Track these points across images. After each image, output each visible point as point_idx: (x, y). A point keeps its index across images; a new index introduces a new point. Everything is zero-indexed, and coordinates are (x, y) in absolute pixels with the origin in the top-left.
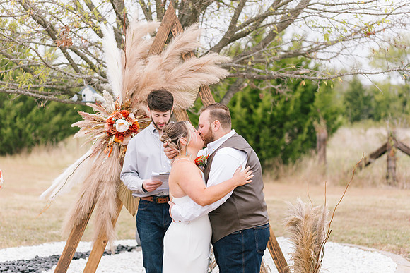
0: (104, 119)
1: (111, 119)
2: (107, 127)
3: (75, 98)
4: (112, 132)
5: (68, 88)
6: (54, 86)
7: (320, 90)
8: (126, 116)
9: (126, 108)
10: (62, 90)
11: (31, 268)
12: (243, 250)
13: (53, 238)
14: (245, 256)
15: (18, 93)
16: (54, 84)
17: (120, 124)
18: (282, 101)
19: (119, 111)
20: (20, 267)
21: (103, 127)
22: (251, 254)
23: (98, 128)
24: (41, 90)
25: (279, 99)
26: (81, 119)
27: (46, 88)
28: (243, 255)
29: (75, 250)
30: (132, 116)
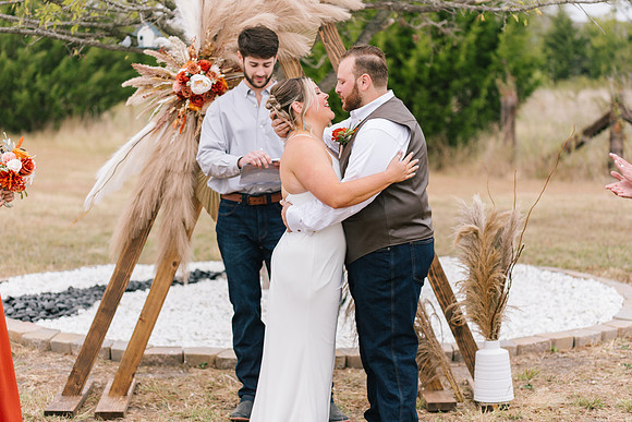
0: (172, 74)
1: (183, 74)
2: (176, 86)
3: (127, 42)
4: (184, 94)
5: (116, 26)
6: (95, 24)
7: (507, 29)
8: (206, 69)
9: (207, 57)
10: (106, 29)
11: (62, 306)
12: (393, 276)
13: (95, 260)
14: (396, 285)
15: (39, 35)
16: (94, 21)
17: (197, 82)
18: (448, 47)
19: (195, 61)
20: (46, 304)
21: (171, 86)
22: (405, 284)
23: (163, 87)
24: (74, 30)
25: (444, 44)
26: (136, 75)
27: (82, 28)
28: (392, 284)
29: (129, 276)
30: (215, 69)
